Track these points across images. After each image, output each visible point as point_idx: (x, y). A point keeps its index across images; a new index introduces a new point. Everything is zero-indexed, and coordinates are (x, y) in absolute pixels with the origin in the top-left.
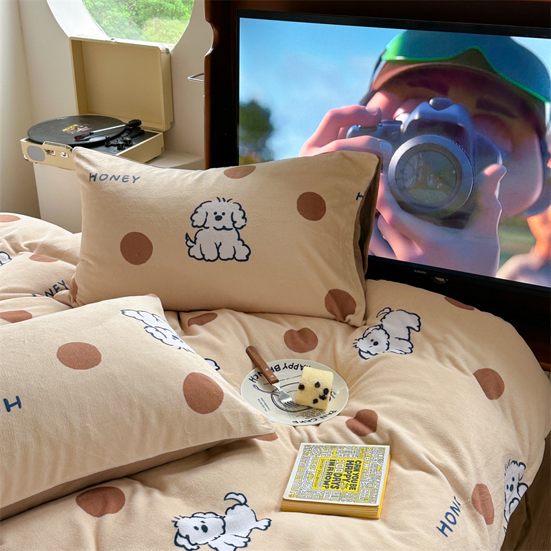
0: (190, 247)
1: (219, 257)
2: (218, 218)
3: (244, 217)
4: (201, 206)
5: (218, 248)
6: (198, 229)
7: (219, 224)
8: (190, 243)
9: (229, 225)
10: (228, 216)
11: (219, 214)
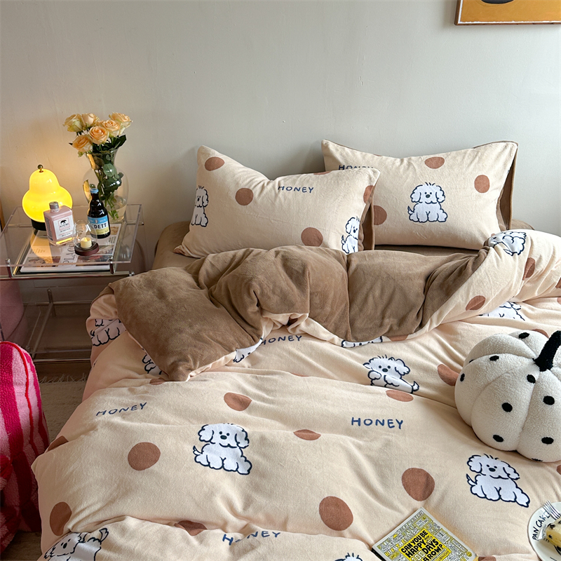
0: (411, 215)
1: (428, 220)
2: (428, 196)
3: (443, 195)
4: (416, 188)
5: (428, 215)
6: (415, 203)
7: (429, 200)
8: (410, 212)
9: (435, 201)
10: (434, 194)
11: (428, 193)
